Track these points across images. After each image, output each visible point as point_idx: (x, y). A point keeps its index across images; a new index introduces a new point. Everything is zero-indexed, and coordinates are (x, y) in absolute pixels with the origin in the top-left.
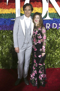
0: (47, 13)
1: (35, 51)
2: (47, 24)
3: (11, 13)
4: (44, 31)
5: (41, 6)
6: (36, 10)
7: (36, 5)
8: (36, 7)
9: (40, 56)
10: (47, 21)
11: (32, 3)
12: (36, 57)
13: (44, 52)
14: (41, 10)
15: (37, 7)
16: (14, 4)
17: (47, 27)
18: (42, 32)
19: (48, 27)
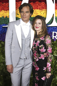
0: (53, 17)
1: (37, 71)
2: (53, 32)
3: (3, 17)
4: (48, 41)
5: (45, 7)
6: (38, 12)
7: (37, 6)
8: (37, 9)
9: (43, 79)
10: (54, 28)
11: (32, 3)
12: (38, 79)
13: (50, 72)
14: (45, 14)
15: (40, 9)
16: (7, 4)
17: (53, 37)
18: (46, 42)
19: (55, 37)
